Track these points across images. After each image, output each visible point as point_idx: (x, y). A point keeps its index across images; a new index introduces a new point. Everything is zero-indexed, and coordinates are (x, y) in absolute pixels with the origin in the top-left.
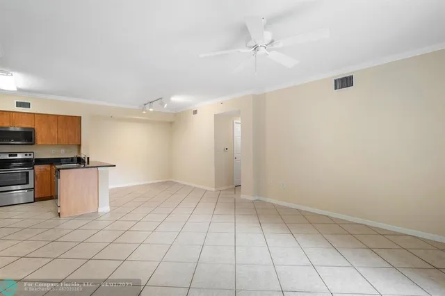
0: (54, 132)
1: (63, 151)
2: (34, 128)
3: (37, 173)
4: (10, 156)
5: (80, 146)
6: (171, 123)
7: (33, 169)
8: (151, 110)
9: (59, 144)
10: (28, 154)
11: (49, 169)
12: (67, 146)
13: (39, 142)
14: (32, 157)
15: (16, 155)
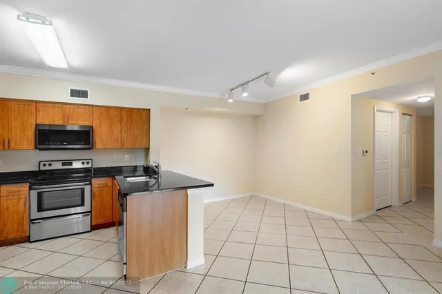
0: (116, 132)
1: (127, 157)
2: (92, 127)
3: (95, 190)
4: (63, 164)
5: (147, 150)
6: (256, 118)
7: (90, 184)
8: (231, 101)
9: (122, 148)
10: (85, 162)
11: (110, 184)
12: (132, 150)
13: (98, 145)
14: (90, 166)
15: (71, 164)
